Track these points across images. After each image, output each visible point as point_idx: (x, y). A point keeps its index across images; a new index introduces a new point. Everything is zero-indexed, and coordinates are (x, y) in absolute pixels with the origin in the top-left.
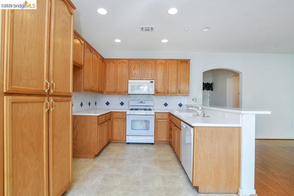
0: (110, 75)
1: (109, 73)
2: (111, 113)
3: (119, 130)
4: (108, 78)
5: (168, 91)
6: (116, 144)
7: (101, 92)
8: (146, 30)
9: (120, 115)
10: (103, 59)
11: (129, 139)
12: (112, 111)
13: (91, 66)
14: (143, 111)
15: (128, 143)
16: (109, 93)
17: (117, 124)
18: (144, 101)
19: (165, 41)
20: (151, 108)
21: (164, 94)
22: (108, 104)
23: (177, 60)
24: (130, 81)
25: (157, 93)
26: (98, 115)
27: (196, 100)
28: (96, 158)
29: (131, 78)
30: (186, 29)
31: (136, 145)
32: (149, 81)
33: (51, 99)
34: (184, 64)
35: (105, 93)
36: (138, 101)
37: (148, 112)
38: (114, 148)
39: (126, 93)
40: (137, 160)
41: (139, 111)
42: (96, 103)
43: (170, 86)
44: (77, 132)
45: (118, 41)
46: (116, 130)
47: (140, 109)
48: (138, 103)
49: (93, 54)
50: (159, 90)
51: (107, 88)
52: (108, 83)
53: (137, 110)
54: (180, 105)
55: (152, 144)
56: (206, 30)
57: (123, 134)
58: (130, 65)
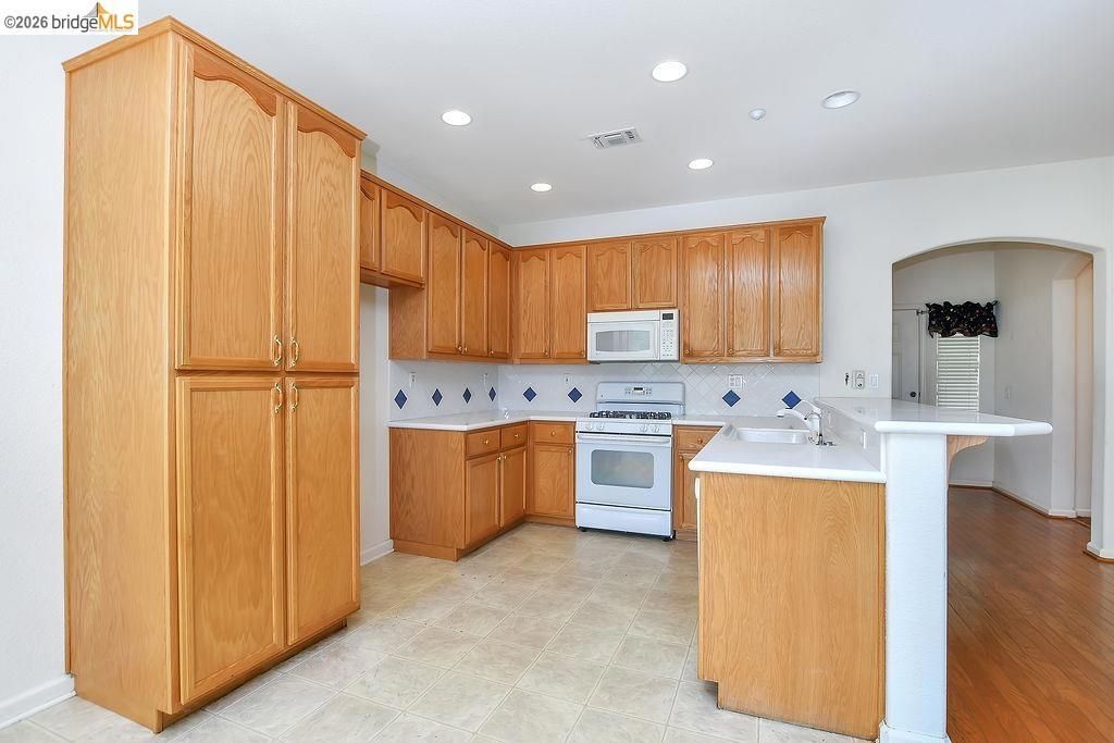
0: (529, 299)
1: (528, 293)
2: (526, 425)
3: (554, 483)
4: (525, 311)
5: (731, 347)
6: (544, 528)
7: (504, 358)
8: (613, 142)
9: (558, 430)
10: (506, 252)
11: (585, 516)
12: (532, 418)
13: (457, 280)
14: (634, 420)
15: (584, 530)
16: (530, 360)
17: (546, 461)
18: (649, 386)
19: (700, 164)
20: (674, 410)
21: (716, 360)
22: (530, 394)
23: (767, 228)
24: (592, 317)
25: (688, 354)
26: (465, 428)
27: (860, 381)
28: (464, 560)
29: (598, 307)
30: (757, 114)
31: (607, 538)
32: (657, 314)
33: (291, 382)
34: (798, 237)
35: (517, 361)
36: (629, 385)
37: (650, 426)
38: (532, 540)
39: (579, 358)
40: (579, 582)
41: (628, 420)
42: (492, 394)
43: (740, 327)
44: (413, 478)
45: (542, 187)
46: (543, 482)
47: (631, 414)
48: (627, 392)
49: (464, 241)
50: (697, 344)
51: (523, 342)
52: (524, 327)
53: (621, 415)
54: (792, 400)
55: (666, 539)
56: (840, 102)
57: (565, 497)
58: (595, 262)
